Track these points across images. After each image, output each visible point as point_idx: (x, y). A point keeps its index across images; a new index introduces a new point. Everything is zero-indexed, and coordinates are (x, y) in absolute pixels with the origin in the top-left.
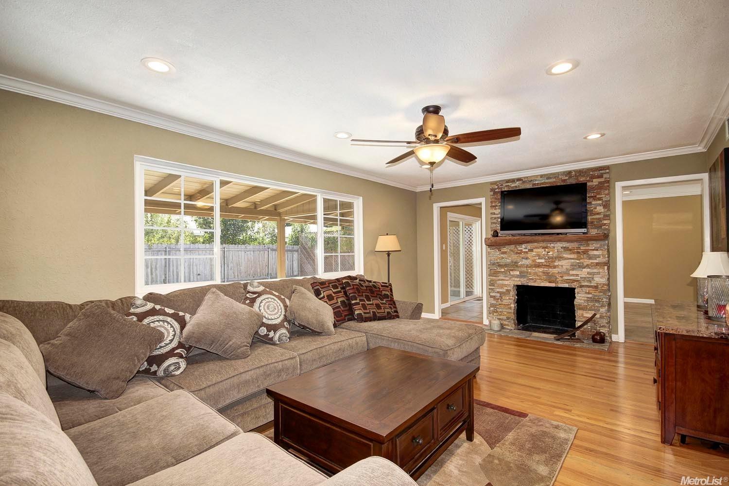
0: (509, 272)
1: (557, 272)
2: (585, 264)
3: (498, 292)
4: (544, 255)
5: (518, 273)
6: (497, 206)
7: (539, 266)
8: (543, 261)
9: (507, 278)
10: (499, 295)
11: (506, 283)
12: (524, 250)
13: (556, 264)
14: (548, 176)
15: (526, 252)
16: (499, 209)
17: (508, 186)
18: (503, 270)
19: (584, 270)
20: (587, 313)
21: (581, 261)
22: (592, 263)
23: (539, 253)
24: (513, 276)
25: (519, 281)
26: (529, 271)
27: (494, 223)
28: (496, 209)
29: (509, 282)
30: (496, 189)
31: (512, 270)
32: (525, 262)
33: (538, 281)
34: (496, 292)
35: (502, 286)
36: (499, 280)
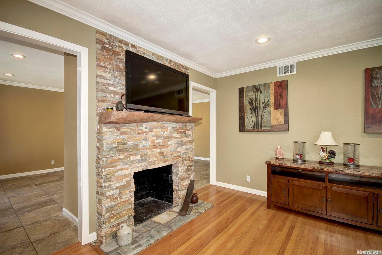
0: (130, 158)
1: (169, 151)
2: (184, 141)
3: (117, 188)
4: (161, 135)
5: (138, 157)
6: (106, 67)
7: (156, 147)
8: (160, 141)
9: (127, 166)
10: (118, 191)
11: (126, 172)
12: (145, 130)
13: (169, 143)
14: (158, 57)
15: (147, 132)
16: (109, 73)
17: (121, 47)
18: (122, 156)
19: (183, 146)
20: (185, 182)
21: (182, 139)
22: (188, 141)
23: (157, 133)
24: (134, 162)
25: (140, 166)
26: (149, 153)
27: (102, 91)
28: (104, 72)
29: (129, 170)
30: (105, 43)
31: (133, 155)
32: (144, 143)
33: (156, 162)
34: (113, 189)
35: (120, 178)
36: (118, 170)
